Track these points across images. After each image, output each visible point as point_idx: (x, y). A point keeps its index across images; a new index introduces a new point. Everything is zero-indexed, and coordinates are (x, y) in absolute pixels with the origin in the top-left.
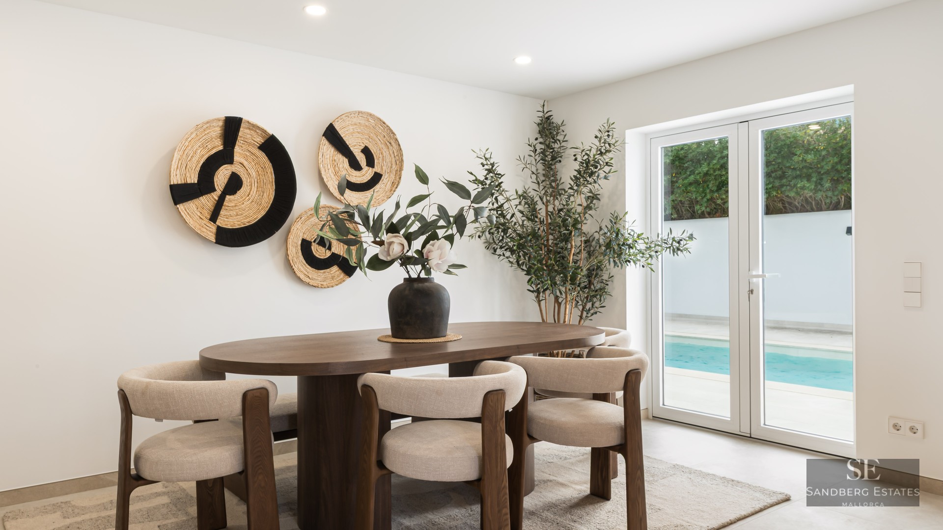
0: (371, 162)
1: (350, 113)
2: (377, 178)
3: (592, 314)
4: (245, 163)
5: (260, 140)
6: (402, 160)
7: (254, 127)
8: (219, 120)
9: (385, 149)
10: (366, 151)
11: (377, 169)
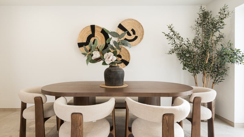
0: (134, 33)
1: (126, 20)
2: (136, 37)
3: (218, 82)
4: (98, 36)
5: (101, 30)
6: (143, 32)
7: (98, 27)
8: (89, 26)
9: (138, 29)
10: (133, 30)
11: (136, 35)
